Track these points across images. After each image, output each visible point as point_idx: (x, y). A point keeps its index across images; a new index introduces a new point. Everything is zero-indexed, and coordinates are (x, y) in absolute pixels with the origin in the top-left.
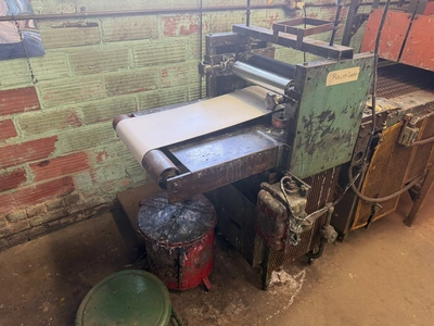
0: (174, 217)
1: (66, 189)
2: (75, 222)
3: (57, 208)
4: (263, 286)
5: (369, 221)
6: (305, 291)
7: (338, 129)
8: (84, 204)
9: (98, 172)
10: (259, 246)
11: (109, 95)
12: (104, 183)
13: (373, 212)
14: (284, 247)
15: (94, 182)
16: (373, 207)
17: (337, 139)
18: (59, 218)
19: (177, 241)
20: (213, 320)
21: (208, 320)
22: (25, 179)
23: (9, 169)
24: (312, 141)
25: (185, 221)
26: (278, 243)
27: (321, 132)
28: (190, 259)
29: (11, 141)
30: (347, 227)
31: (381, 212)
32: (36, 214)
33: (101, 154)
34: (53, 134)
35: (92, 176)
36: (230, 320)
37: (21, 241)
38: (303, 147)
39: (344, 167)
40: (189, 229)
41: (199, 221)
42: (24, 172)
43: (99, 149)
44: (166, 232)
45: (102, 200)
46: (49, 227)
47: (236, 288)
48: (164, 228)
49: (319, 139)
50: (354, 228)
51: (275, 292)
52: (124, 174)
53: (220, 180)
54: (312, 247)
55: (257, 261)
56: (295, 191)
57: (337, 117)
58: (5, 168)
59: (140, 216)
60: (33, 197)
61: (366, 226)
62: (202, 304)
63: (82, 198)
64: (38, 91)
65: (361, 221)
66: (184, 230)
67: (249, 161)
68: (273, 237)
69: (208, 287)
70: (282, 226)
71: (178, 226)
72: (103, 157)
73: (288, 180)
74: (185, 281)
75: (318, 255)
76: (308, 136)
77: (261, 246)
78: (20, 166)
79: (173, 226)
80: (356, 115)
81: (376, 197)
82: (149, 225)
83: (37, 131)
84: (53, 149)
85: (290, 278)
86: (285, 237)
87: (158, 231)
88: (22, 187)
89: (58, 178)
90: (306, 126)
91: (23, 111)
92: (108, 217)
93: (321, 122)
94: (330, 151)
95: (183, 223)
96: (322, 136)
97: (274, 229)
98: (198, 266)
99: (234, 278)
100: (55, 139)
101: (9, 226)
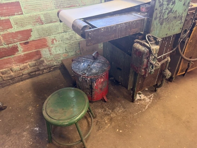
0: (89, 65)
1: (37, 57)
2: (43, 74)
3: (34, 66)
4: (133, 100)
5: (186, 71)
6: (153, 103)
7: (176, 11)
8: (46, 65)
9: (52, 49)
10: (131, 79)
11: (56, 8)
12: (56, 55)
13: (189, 66)
14: (146, 73)
15: (51, 54)
16: (189, 64)
17: (175, 18)
18: (35, 71)
19: (91, 75)
20: (108, 115)
21: (106, 114)
22: (18, 51)
23: (10, 45)
24: (163, 16)
25: (94, 67)
26: (143, 70)
27: (167, 11)
28: (97, 85)
29: (10, 31)
30: (175, 74)
31: (192, 67)
32: (24, 69)
33: (53, 40)
34: (30, 28)
35: (50, 51)
36: (116, 115)
37: (19, 81)
38: (158, 19)
39: (177, 36)
40: (97, 70)
41: (101, 67)
42: (17, 47)
43: (52, 37)
44: (85, 72)
45: (55, 64)
46: (31, 75)
47: (119, 101)
48: (84, 70)
49: (166, 16)
50: (178, 74)
51: (138, 103)
52: (65, 51)
53: (113, 36)
54: (157, 82)
55: (130, 87)
56: (153, 42)
57: (176, 3)
58: (8, 44)
59: (73, 65)
60: (22, 60)
61: (184, 74)
62: (103, 108)
63: (45, 62)
64: (21, 4)
65: (182, 71)
66: (94, 71)
67: (129, 25)
68: (140, 67)
69: (106, 100)
70: (145, 60)
71: (91, 69)
72: (55, 41)
73: (150, 36)
74: (95, 97)
75: (160, 86)
76: (161, 12)
77: (132, 79)
78: (15, 44)
79: (89, 69)
80: (186, 4)
81: (190, 58)
82: (77, 69)
83: (22, 26)
84: (30, 36)
85: (145, 97)
86: (147, 67)
87: (82, 71)
88: (17, 55)
89: (34, 51)
90: (160, 6)
91: (14, 15)
92: (58, 72)
93: (168, 5)
94: (171, 25)
95: (93, 68)
96: (168, 14)
97: (141, 63)
98: (101, 89)
99: (118, 97)
100: (31, 31)
101: (12, 74)
